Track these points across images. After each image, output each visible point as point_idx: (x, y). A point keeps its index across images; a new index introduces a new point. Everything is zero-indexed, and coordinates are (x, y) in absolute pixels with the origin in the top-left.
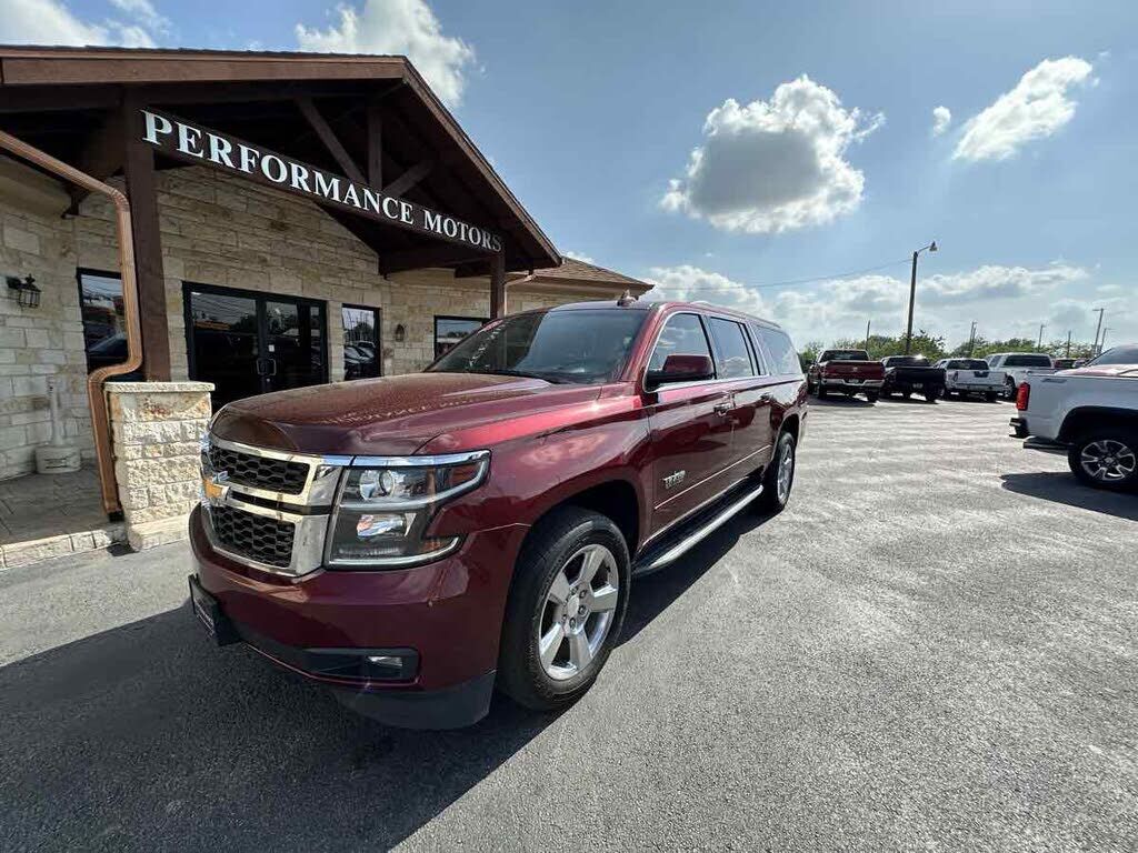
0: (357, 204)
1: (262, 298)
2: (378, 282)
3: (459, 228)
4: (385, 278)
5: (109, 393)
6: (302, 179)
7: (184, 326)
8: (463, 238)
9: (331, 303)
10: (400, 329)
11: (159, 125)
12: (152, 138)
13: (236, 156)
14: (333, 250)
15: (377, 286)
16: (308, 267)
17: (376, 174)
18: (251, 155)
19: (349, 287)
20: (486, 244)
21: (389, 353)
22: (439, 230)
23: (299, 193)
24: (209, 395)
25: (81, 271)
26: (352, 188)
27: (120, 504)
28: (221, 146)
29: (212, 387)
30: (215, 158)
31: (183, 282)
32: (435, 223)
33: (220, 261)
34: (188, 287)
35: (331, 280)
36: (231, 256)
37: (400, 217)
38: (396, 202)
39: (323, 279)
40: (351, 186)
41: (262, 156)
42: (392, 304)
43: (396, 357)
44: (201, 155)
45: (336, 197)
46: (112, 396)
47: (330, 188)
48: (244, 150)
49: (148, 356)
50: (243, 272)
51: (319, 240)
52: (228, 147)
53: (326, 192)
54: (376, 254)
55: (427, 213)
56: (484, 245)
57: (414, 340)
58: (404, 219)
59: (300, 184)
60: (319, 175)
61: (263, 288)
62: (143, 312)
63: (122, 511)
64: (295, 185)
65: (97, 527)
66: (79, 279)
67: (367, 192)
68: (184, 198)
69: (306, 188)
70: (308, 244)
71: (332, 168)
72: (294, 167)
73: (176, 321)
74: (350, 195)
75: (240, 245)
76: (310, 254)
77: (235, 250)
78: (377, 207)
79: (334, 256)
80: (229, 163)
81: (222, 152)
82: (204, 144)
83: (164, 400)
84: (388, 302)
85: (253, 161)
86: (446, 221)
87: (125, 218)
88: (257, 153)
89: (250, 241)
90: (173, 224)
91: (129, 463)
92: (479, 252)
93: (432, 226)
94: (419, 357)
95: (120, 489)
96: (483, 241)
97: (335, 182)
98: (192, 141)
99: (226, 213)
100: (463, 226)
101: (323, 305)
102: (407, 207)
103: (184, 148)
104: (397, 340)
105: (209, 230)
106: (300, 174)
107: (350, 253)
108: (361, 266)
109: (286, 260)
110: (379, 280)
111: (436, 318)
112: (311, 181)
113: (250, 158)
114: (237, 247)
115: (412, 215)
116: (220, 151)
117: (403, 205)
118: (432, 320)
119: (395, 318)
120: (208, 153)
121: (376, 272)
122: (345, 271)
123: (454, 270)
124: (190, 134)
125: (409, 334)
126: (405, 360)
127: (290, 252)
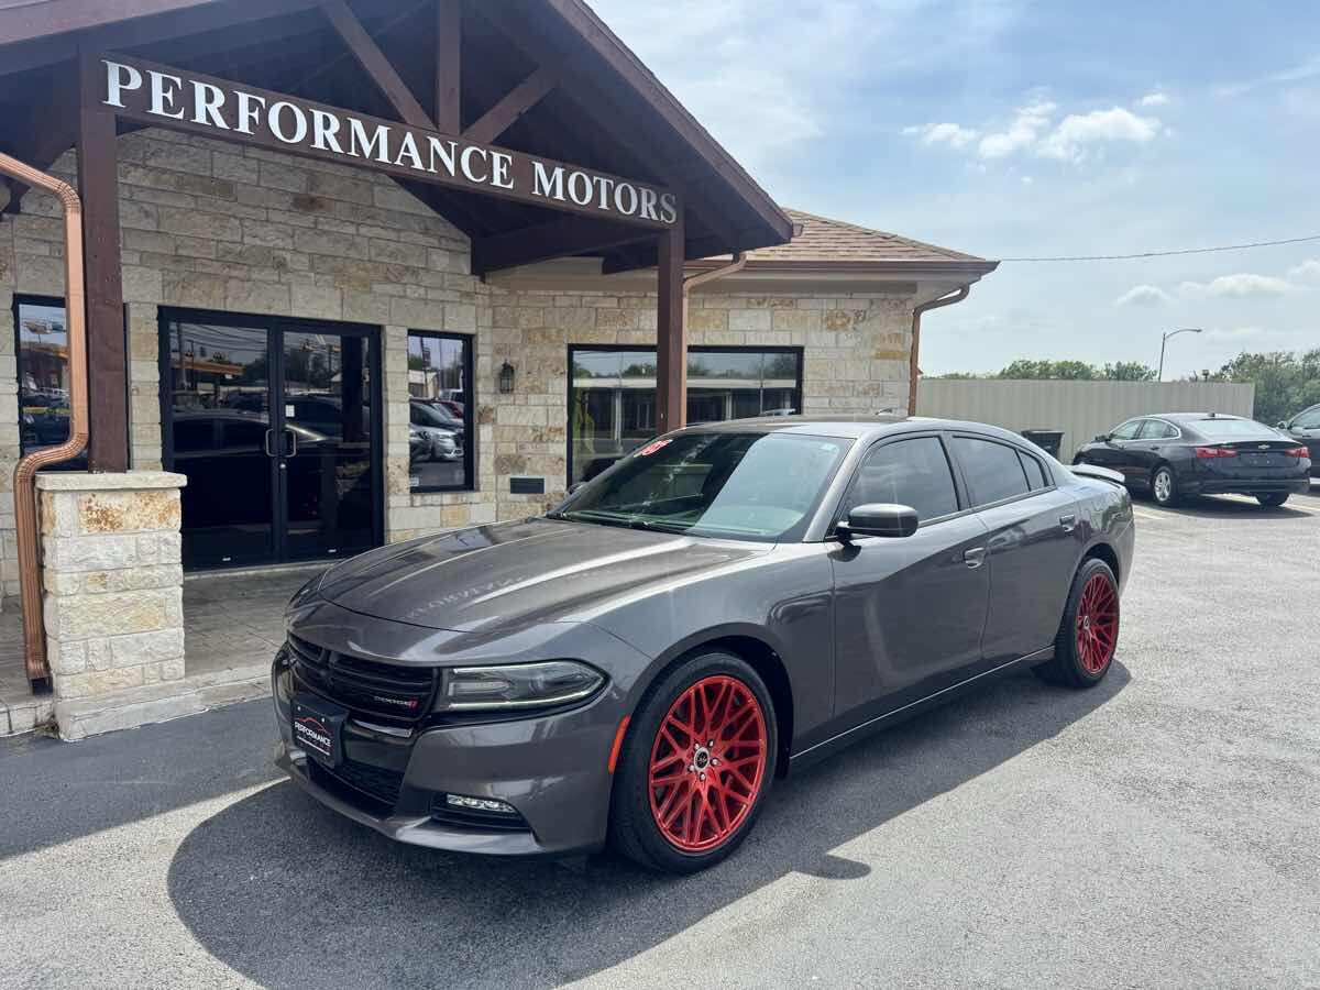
0: (418, 164)
1: (277, 325)
2: (469, 288)
3: (596, 188)
4: (483, 280)
5: (41, 491)
6: (330, 135)
7: (158, 379)
8: (604, 205)
9: (389, 330)
10: (507, 371)
11: (125, 78)
12: (114, 99)
13: (230, 111)
14: (393, 235)
15: (467, 294)
16: (352, 270)
17: (450, 109)
18: (253, 104)
19: (419, 299)
20: (648, 211)
21: (488, 415)
22: (559, 195)
23: (326, 156)
24: (178, 495)
25: (19, 299)
26: (409, 139)
27: (47, 665)
28: (210, 98)
29: (182, 480)
30: (201, 118)
31: (160, 308)
32: (554, 183)
33: (215, 268)
34: (167, 315)
35: (389, 288)
36: (235, 260)
37: (491, 178)
38: (484, 153)
39: (377, 288)
40: (409, 135)
41: (269, 106)
42: (495, 325)
43: (500, 421)
44: (180, 116)
45: (384, 157)
46: (45, 497)
47: (373, 140)
48: (243, 99)
49: (96, 433)
50: (247, 285)
51: (369, 221)
52: (220, 98)
53: (367, 149)
54: (466, 238)
55: (539, 167)
56: (644, 215)
57: (533, 389)
58: (497, 182)
59: (326, 142)
60: (357, 125)
61: (279, 309)
62: (91, 362)
63: (50, 678)
64: (319, 144)
65: (17, 700)
66: (15, 310)
67: (435, 143)
68: (164, 171)
69: (336, 148)
70: (351, 230)
71: (377, 108)
72: (318, 116)
73: (145, 372)
74: (407, 150)
75: (246, 240)
76: (352, 245)
77: (239, 248)
78: (450, 165)
79: (393, 246)
80: (220, 122)
81: (210, 107)
82: (186, 99)
83: (112, 502)
84: (487, 321)
85: (256, 115)
86: (572, 178)
87: (74, 221)
88: (262, 101)
89: (261, 231)
90: (147, 214)
91: (60, 601)
92: (634, 227)
93: (547, 188)
94: (541, 422)
95: (49, 639)
96: (644, 205)
97: (382, 131)
98: (169, 95)
99: (226, 189)
100: (603, 182)
101: (376, 332)
102: (503, 160)
103: (157, 108)
104: (502, 391)
105: (198, 219)
106: (327, 125)
107: (422, 240)
108: (441, 261)
109: (316, 261)
110: (472, 283)
111: (572, 348)
112: (344, 135)
113: (251, 109)
114: (242, 243)
115: (512, 172)
116: (208, 105)
117: (497, 157)
118: (564, 352)
119: (499, 351)
120: (191, 112)
121: (467, 271)
122: (414, 271)
123: (600, 260)
124: (167, 85)
125: (521, 379)
126: (515, 427)
127: (324, 245)
